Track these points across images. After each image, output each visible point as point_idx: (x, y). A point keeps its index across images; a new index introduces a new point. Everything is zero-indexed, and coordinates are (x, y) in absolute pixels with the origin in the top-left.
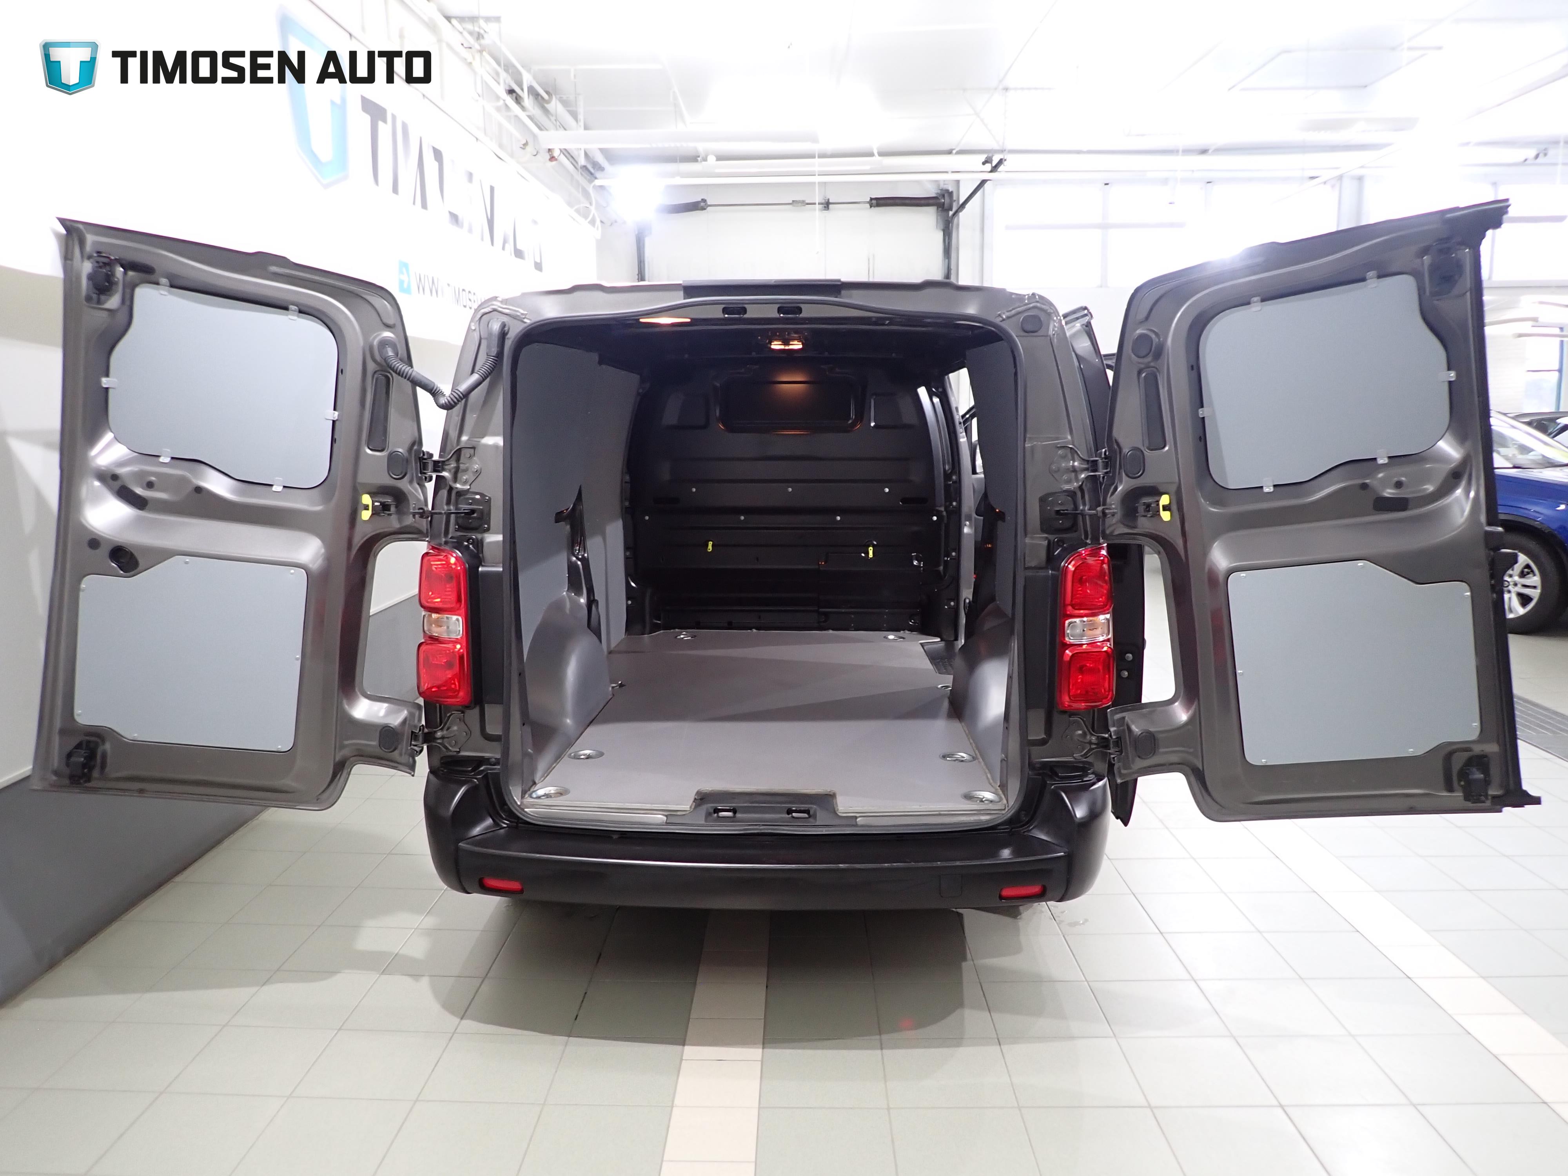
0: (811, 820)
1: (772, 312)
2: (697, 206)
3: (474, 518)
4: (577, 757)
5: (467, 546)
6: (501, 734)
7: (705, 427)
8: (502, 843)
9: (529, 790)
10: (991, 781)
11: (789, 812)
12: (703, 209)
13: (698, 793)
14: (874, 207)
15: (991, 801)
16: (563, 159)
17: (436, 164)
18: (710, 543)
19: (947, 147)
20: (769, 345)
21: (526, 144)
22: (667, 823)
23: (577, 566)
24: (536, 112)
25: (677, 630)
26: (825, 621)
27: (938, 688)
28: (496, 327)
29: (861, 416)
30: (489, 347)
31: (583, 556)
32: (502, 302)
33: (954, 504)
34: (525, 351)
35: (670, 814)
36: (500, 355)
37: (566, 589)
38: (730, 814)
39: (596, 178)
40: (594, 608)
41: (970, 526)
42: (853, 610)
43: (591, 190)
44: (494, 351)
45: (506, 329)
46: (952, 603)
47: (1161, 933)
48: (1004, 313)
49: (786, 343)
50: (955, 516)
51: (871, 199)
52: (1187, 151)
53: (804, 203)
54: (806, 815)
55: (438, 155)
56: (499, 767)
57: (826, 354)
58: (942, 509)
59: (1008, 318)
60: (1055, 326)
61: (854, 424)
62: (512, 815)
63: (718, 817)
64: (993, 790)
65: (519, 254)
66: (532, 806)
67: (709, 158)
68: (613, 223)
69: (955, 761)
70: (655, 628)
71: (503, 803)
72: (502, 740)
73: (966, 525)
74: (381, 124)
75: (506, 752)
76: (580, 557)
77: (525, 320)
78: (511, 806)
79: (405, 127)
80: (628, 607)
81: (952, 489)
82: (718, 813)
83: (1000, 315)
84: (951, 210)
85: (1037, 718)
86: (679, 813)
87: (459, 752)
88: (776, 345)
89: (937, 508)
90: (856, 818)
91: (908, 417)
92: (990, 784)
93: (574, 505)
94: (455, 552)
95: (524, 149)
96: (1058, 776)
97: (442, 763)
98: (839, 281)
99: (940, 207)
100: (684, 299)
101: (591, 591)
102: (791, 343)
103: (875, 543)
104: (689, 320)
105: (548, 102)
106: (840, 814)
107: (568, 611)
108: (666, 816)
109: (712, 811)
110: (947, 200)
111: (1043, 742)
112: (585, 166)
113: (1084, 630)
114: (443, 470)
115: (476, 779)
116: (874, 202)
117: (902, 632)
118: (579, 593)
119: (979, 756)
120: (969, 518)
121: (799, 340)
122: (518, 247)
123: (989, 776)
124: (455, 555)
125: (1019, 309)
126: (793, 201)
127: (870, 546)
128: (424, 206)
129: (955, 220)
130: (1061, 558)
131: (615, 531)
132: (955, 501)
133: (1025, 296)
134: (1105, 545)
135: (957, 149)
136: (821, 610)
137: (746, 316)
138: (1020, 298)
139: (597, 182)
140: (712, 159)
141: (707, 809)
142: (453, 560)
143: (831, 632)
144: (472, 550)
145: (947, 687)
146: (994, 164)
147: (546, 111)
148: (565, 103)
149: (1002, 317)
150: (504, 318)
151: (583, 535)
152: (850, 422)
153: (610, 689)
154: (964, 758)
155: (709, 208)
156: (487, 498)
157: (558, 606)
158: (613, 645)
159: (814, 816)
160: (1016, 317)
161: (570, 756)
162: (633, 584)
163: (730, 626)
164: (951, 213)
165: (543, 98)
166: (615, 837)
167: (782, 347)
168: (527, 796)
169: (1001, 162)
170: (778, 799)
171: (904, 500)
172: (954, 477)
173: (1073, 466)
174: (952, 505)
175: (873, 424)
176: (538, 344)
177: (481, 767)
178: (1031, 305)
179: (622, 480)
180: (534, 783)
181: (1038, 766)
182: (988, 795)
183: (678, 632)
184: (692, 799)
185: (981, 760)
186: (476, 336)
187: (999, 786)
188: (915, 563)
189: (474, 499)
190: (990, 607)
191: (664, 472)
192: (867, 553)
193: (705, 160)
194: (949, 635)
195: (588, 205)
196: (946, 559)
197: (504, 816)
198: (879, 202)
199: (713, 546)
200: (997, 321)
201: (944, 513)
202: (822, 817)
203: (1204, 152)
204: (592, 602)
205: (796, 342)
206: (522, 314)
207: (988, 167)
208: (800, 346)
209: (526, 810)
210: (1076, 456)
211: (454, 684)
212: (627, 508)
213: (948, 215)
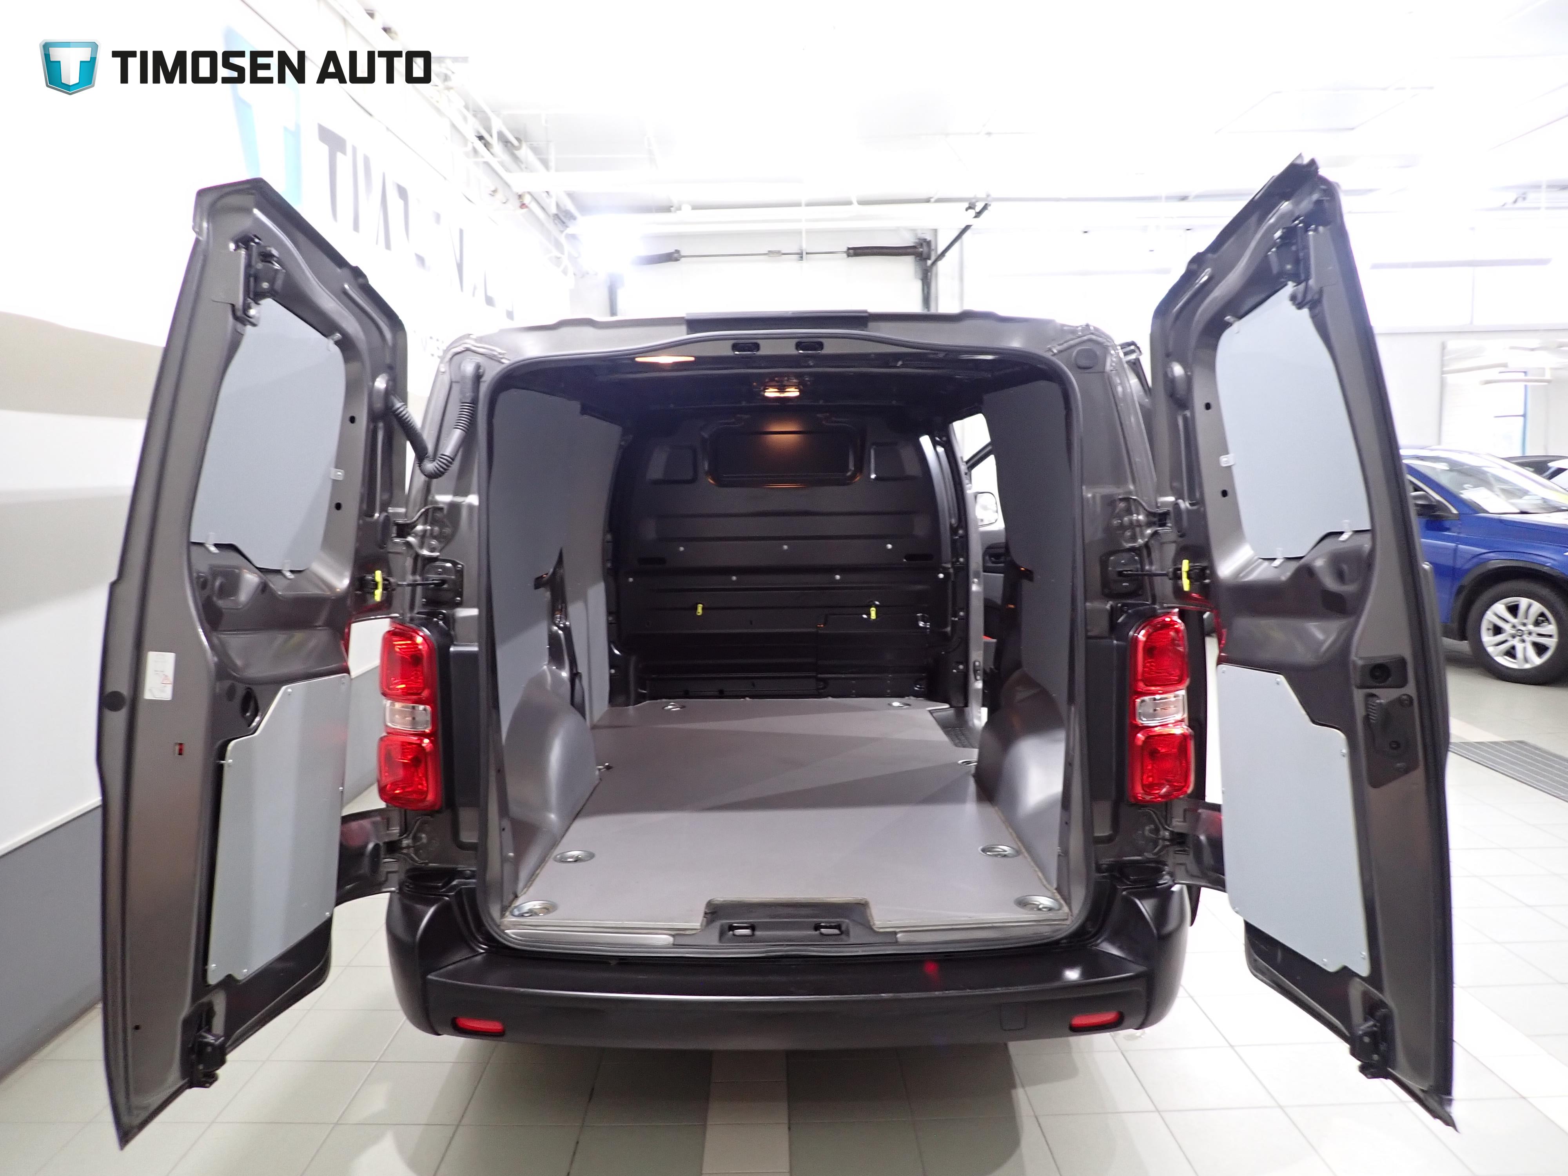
0: (843, 937)
1: (789, 349)
2: (672, 257)
3: (446, 590)
4: (563, 860)
5: (437, 622)
6: (475, 841)
7: (693, 481)
8: (478, 974)
9: (510, 906)
10: (1045, 883)
11: (817, 927)
12: (677, 260)
13: (709, 904)
14: (852, 256)
15: (1050, 909)
16: (534, 206)
17: (402, 202)
18: (700, 607)
19: (924, 195)
20: (762, 393)
21: (495, 191)
22: (675, 945)
23: (558, 635)
24: (505, 157)
25: (664, 700)
26: (824, 688)
27: (958, 764)
28: (469, 368)
29: (861, 466)
30: (462, 392)
31: (564, 624)
32: (476, 340)
33: (961, 560)
34: (503, 397)
35: (677, 933)
36: (474, 402)
37: (546, 663)
38: (747, 932)
39: (567, 227)
40: (577, 681)
41: (979, 584)
42: (853, 676)
43: (562, 239)
44: (469, 395)
45: (481, 371)
46: (961, 667)
47: (1231, 1046)
48: (1054, 347)
49: (782, 389)
50: (963, 574)
51: (849, 249)
52: (1169, 198)
53: (779, 253)
54: (836, 931)
55: (402, 193)
56: (474, 881)
57: (821, 402)
58: (949, 566)
59: (1060, 352)
60: (1112, 361)
61: (853, 476)
62: (490, 939)
63: (734, 935)
64: (1050, 894)
65: (489, 301)
66: (515, 925)
67: (684, 207)
68: (584, 275)
69: (996, 856)
70: (640, 698)
71: (480, 924)
72: (479, 850)
73: (974, 583)
74: (339, 155)
75: (484, 864)
76: (562, 625)
77: (503, 361)
78: (489, 928)
79: (366, 160)
80: (611, 675)
81: (958, 544)
82: (733, 931)
83: (1050, 350)
84: (929, 259)
85: (1103, 810)
86: (688, 932)
87: (427, 864)
88: (771, 393)
89: (944, 565)
90: (895, 933)
91: (912, 469)
92: (1045, 886)
93: (555, 569)
94: (422, 631)
95: (493, 196)
96: (1128, 879)
97: (409, 877)
98: (866, 312)
99: (918, 256)
100: (688, 334)
101: (573, 663)
102: (787, 390)
103: (877, 603)
104: (692, 359)
105: (518, 148)
106: (876, 929)
107: (549, 688)
108: (673, 936)
109: (727, 927)
110: (924, 249)
111: (1109, 839)
112: (556, 215)
113: (1155, 710)
114: (409, 534)
115: (447, 896)
116: (851, 251)
117: (907, 698)
118: (560, 665)
119: (1024, 850)
120: (977, 575)
121: (797, 386)
122: (489, 294)
123: (1040, 874)
124: (421, 634)
125: (1072, 342)
126: (769, 251)
127: (871, 607)
128: (388, 246)
129: (934, 268)
130: (1127, 626)
131: (597, 594)
132: (962, 557)
133: (1077, 327)
134: (1177, 610)
135: (936, 197)
136: (819, 676)
137: (759, 353)
138: (1073, 331)
139: (569, 231)
140: (686, 208)
141: (722, 926)
142: (419, 640)
143: (830, 699)
144: (441, 627)
145: (969, 763)
146: (978, 209)
147: (516, 158)
148: (535, 150)
149: (1053, 352)
150: (480, 359)
151: (564, 601)
152: (849, 474)
153: (597, 773)
154: (1006, 851)
155: (683, 259)
156: (460, 566)
157: (538, 682)
158: (597, 717)
159: (846, 933)
160: (1069, 351)
161: (555, 860)
162: (617, 652)
163: (721, 695)
164: (929, 262)
165: (512, 144)
166: (613, 962)
167: (778, 395)
168: (507, 913)
169: (985, 207)
170: (804, 911)
171: (909, 557)
172: (961, 532)
173: (1138, 521)
174: (958, 561)
175: (873, 476)
176: (516, 390)
177: (454, 880)
178: (1085, 338)
179: (603, 540)
180: (516, 897)
181: (1105, 866)
182: (1045, 901)
183: (666, 702)
184: (702, 914)
185: (1026, 855)
186: (446, 379)
187: (1056, 889)
188: (921, 624)
189: (444, 568)
190: (1016, 675)
191: (649, 530)
192: (869, 614)
193: (679, 209)
194: (958, 701)
195: (559, 255)
196: (953, 619)
197: (481, 940)
198: (856, 252)
199: (703, 609)
200: (1048, 355)
201: (951, 571)
202: (856, 934)
203: (1184, 198)
204: (575, 675)
205: (792, 389)
206: (500, 354)
207: (972, 213)
208: (797, 394)
209: (506, 931)
210: (1141, 509)
211: (422, 784)
212: (609, 569)
213: (926, 263)
